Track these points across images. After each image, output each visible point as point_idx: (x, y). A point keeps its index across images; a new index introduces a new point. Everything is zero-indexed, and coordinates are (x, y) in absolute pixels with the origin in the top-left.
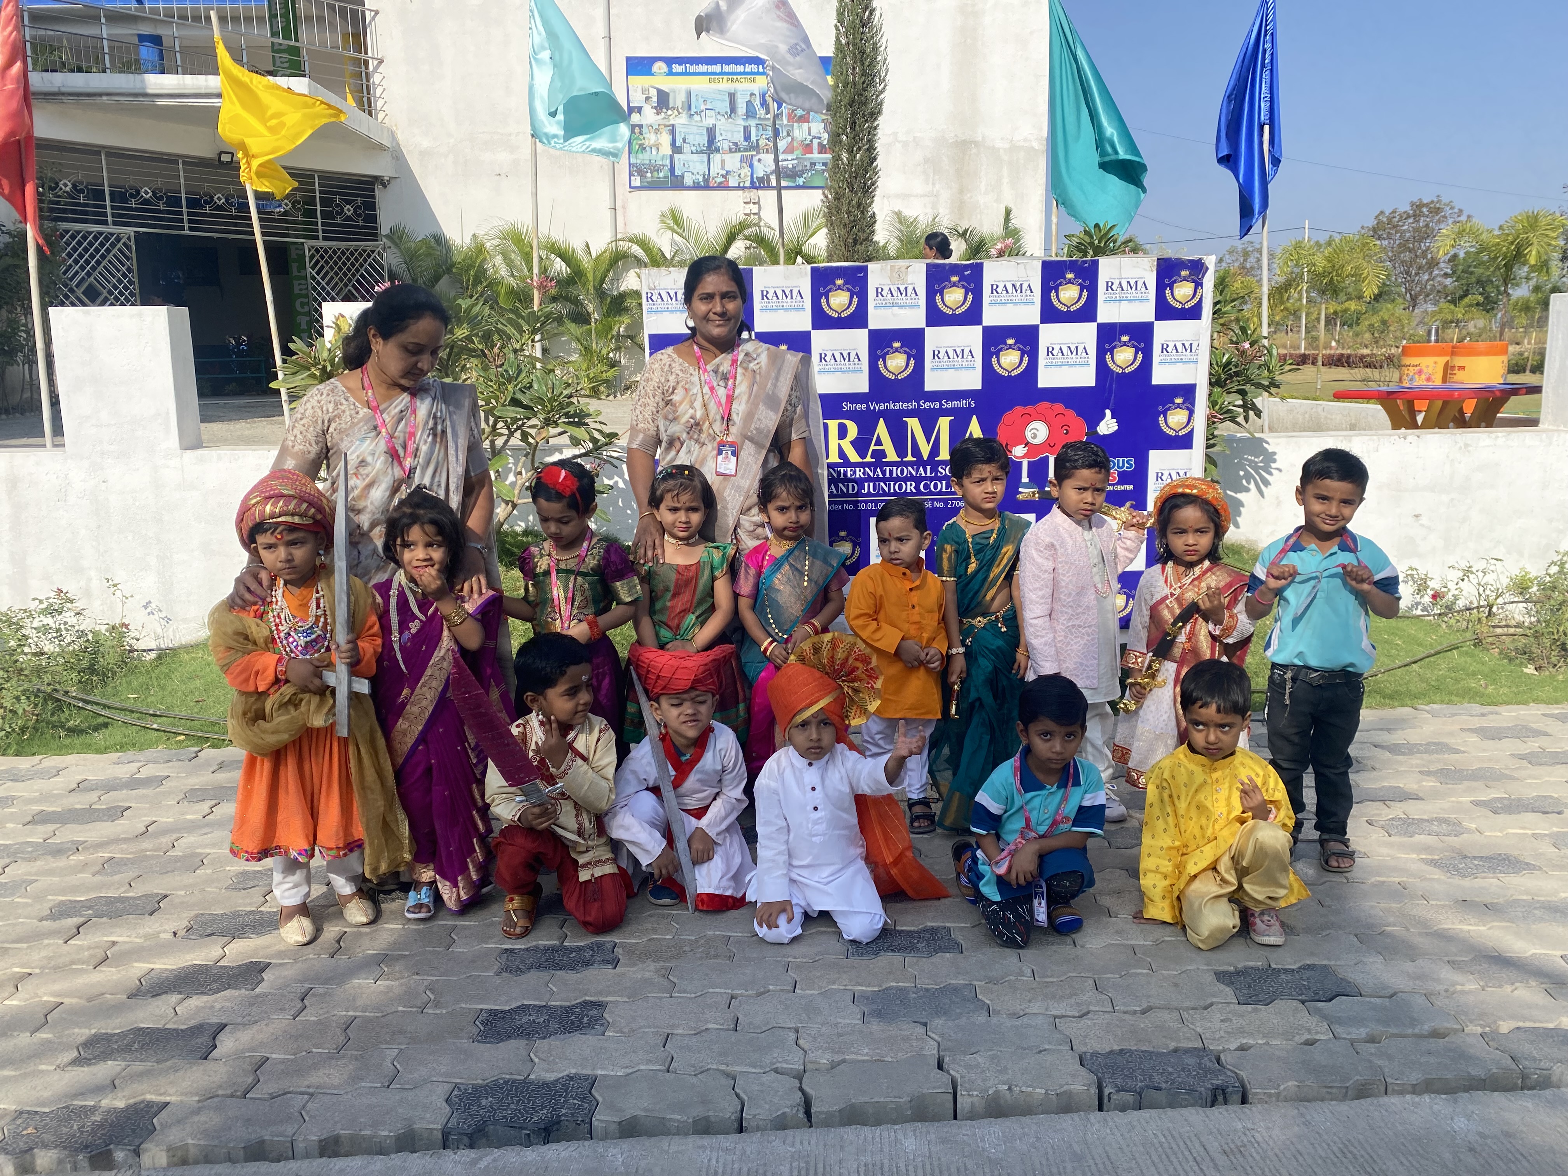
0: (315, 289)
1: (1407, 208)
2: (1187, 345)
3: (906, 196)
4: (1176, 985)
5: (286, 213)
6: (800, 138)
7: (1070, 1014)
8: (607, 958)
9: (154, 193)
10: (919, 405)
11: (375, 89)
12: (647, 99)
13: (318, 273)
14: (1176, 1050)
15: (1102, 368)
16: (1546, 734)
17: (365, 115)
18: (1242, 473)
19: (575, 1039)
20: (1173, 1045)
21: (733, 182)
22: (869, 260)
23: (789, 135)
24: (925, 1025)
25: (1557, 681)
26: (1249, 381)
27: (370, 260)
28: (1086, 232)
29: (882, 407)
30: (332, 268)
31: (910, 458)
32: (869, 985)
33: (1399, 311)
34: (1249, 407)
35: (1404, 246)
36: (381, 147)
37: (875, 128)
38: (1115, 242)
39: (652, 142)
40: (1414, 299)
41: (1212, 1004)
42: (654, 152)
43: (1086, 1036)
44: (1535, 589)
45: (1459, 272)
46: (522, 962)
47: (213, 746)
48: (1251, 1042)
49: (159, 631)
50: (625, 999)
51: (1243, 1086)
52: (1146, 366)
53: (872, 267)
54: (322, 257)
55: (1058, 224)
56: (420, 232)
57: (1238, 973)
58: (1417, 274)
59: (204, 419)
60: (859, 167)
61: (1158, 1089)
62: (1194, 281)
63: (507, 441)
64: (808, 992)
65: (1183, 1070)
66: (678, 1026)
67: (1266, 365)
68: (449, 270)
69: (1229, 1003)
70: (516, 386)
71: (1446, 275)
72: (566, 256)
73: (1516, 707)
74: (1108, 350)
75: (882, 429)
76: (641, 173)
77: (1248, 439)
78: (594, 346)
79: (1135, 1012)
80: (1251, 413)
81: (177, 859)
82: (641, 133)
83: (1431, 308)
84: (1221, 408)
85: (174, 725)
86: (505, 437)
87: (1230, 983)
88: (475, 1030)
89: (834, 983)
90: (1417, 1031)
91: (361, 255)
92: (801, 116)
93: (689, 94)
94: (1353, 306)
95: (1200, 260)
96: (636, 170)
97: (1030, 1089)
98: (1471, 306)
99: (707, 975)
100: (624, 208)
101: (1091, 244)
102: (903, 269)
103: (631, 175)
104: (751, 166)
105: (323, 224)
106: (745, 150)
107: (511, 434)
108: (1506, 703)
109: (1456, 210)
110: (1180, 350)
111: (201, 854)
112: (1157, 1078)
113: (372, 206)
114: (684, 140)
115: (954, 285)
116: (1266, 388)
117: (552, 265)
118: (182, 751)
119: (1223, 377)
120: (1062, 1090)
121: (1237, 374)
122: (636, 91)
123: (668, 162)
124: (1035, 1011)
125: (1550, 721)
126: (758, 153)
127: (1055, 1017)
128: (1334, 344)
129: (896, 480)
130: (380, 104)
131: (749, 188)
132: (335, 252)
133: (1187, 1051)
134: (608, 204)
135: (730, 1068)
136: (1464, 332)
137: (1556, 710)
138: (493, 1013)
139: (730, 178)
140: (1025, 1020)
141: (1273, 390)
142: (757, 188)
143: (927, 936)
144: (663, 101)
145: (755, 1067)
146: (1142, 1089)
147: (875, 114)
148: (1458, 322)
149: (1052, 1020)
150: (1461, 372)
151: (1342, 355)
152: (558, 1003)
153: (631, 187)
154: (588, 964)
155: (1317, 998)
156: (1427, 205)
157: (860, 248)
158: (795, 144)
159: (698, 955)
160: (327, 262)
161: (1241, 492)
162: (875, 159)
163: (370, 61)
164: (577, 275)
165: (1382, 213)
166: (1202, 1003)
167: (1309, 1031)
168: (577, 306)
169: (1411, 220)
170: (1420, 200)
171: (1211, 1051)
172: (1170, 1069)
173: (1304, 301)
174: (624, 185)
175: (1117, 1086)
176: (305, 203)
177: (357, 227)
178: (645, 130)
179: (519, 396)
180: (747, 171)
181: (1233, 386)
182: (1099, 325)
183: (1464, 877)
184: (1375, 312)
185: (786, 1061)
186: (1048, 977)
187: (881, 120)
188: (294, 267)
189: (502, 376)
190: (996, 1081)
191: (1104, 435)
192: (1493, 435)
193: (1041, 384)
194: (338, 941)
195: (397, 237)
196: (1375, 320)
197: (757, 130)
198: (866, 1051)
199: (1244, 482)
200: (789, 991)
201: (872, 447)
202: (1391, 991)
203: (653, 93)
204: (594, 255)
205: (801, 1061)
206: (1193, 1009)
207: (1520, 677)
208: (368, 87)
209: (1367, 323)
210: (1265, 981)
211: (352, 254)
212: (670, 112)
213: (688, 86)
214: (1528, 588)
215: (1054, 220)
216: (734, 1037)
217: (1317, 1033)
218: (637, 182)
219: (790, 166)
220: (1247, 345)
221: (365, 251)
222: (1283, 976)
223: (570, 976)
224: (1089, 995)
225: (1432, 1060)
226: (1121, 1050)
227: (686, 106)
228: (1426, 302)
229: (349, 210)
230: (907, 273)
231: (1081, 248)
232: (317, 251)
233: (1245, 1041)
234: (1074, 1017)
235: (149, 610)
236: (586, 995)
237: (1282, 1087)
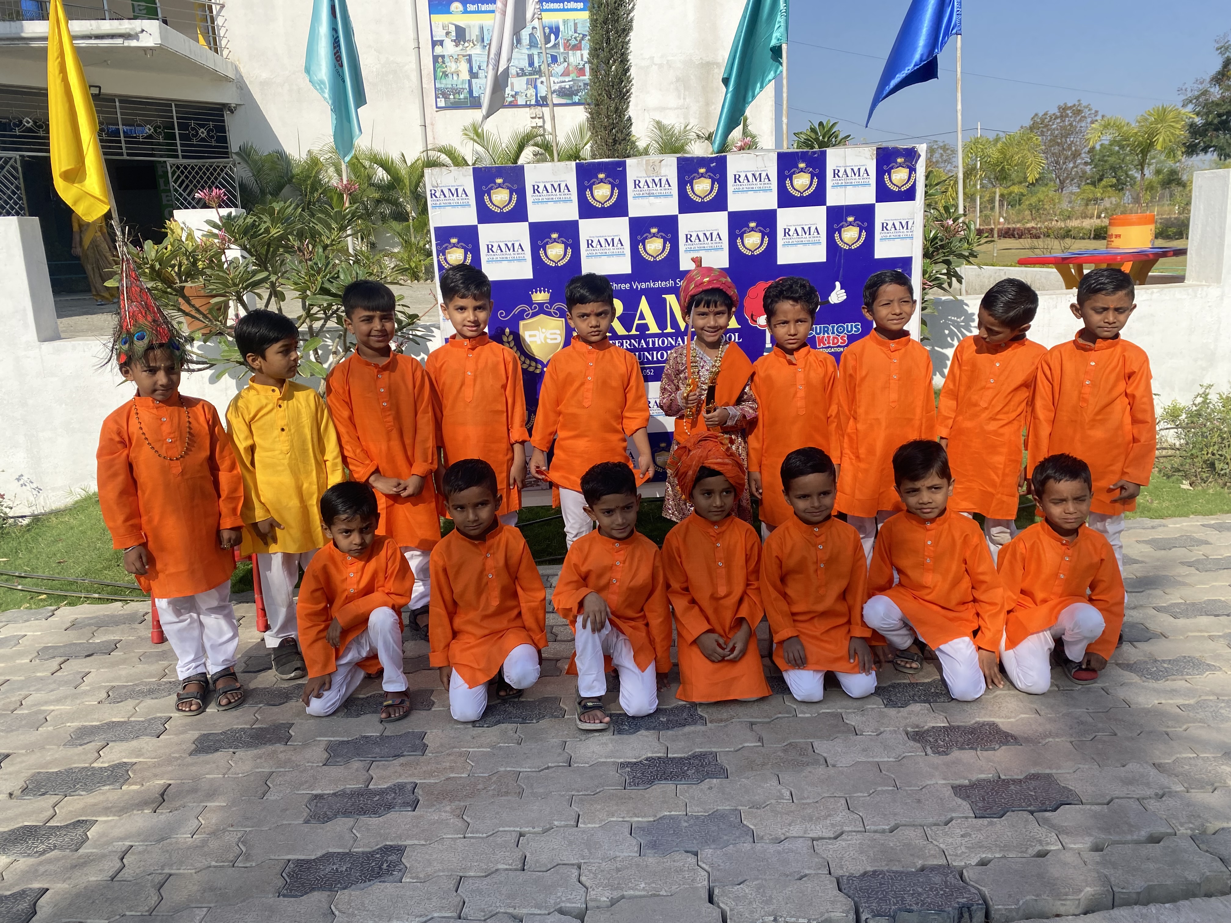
0: (178, 200)
1: (1055, 110)
2: (904, 223)
3: (663, 109)
4: (919, 801)
5: (150, 137)
6: (575, 64)
7: (827, 835)
8: (408, 800)
9: (35, 123)
10: (676, 283)
11: (219, 30)
12: (448, 34)
13: (180, 186)
14: (923, 869)
15: (832, 246)
16: (1207, 543)
17: (212, 53)
18: (947, 332)
19: (375, 887)
20: (920, 863)
21: (521, 101)
22: (628, 157)
23: (565, 61)
24: (696, 854)
25: (1209, 494)
26: (952, 252)
27: (223, 174)
28: (813, 130)
29: (644, 286)
30: (191, 182)
31: (669, 330)
32: (645, 816)
33: (1051, 193)
34: (952, 274)
35: (1053, 141)
36: (226, 79)
37: (628, 43)
38: (836, 137)
39: (453, 70)
40: (1062, 183)
41: (951, 820)
42: (455, 77)
43: (841, 859)
44: (1184, 416)
45: (1096, 161)
46: (330, 808)
47: (70, 604)
48: (990, 856)
49: (32, 499)
50: (423, 842)
51: (985, 901)
52: (869, 243)
53: (629, 161)
54: (182, 172)
55: (788, 125)
56: (264, 150)
57: (973, 786)
58: (1064, 163)
59: (59, 316)
60: (615, 76)
61: (910, 911)
62: (908, 167)
63: (323, 326)
64: (589, 825)
65: (931, 889)
66: (470, 868)
67: (966, 239)
68: (290, 181)
69: (967, 818)
70: (325, 276)
71: (1086, 164)
72: (386, 166)
73: (1178, 519)
74: (837, 230)
75: (644, 306)
76: (445, 96)
77: (952, 301)
78: (413, 239)
79: (883, 832)
80: (954, 279)
81: (22, 717)
82: (443, 62)
83: (1075, 190)
84: (930, 276)
85: (37, 585)
86: (322, 322)
87: (966, 797)
88: (280, 883)
89: (613, 816)
90: (1135, 837)
91: (215, 170)
92: (575, 46)
93: (482, 29)
94: (1016, 189)
95: (914, 148)
96: (441, 93)
97: (793, 919)
98: (1106, 187)
99: (498, 813)
100: (432, 124)
101: (817, 139)
102: (657, 163)
103: (437, 97)
104: (536, 87)
105: (182, 145)
106: (530, 74)
107: (327, 319)
108: (1170, 516)
109: (1093, 112)
110: (897, 228)
111: (45, 711)
112: (908, 899)
113: (222, 129)
114: (479, 67)
115: (702, 176)
116: (966, 258)
117: (375, 173)
118: (41, 610)
119: (931, 250)
120: (823, 918)
121: (942, 247)
122: (438, 27)
123: (467, 86)
124: (795, 835)
125: (1209, 531)
126: (541, 76)
127: (813, 840)
128: (1002, 220)
129: (658, 349)
130: (224, 43)
131: (534, 105)
132: (193, 168)
133: (933, 868)
134: (419, 122)
135: (516, 912)
136: (1102, 207)
137: (1212, 520)
138: (300, 863)
139: (518, 97)
140: (786, 845)
141: (971, 259)
142: (541, 106)
143: (697, 762)
144: (460, 35)
145: (540, 909)
146: (895, 912)
147: (626, 30)
148: (1096, 200)
149: (810, 843)
150: (1118, 239)
151: (1009, 229)
152: (360, 850)
153: (437, 107)
154: (389, 807)
155: (1043, 808)
156: (1070, 108)
157: (620, 147)
158: (571, 68)
159: (491, 793)
160: (187, 177)
161: (946, 348)
162: (628, 70)
163: (214, 6)
164: (396, 181)
165: (1036, 115)
166: (943, 819)
167: (1040, 842)
168: (397, 207)
169: (1059, 120)
170: (1065, 104)
171: (955, 867)
172: (920, 890)
173: (979, 187)
174: (432, 106)
175: (872, 911)
176: (165, 128)
177: (211, 147)
178: (446, 59)
179: (327, 285)
180: (532, 92)
181: (940, 257)
182: (828, 208)
183: (1157, 680)
184: (1033, 193)
185: (569, 901)
186: (804, 798)
187: (632, 35)
188: (161, 181)
189: (312, 268)
190: (763, 913)
191: (835, 304)
192: (1149, 291)
193: (780, 261)
194: (162, 795)
195: (245, 153)
196: (1034, 200)
197: (539, 57)
198: (643, 885)
199: (949, 339)
200: (573, 826)
201: (637, 322)
202: (1108, 798)
203: (452, 28)
204: (409, 164)
205: (583, 900)
206: (935, 825)
207: (1178, 492)
208: (213, 28)
209: (1027, 203)
210: (997, 793)
211: (208, 169)
212: (466, 44)
213: (481, 22)
214: (1179, 416)
215: (785, 120)
216: (522, 876)
217: (1048, 844)
218: (442, 103)
219: (567, 87)
220: (950, 222)
221: (218, 167)
222: (1012, 787)
223: (373, 821)
224: (841, 816)
225: (1151, 866)
226: (874, 872)
227: (480, 39)
228: (1071, 185)
229: (203, 133)
230: (660, 167)
231: (807, 143)
232: (178, 168)
233: (984, 856)
234: (830, 838)
235: (22, 482)
236: (386, 839)
237: (1021, 902)
